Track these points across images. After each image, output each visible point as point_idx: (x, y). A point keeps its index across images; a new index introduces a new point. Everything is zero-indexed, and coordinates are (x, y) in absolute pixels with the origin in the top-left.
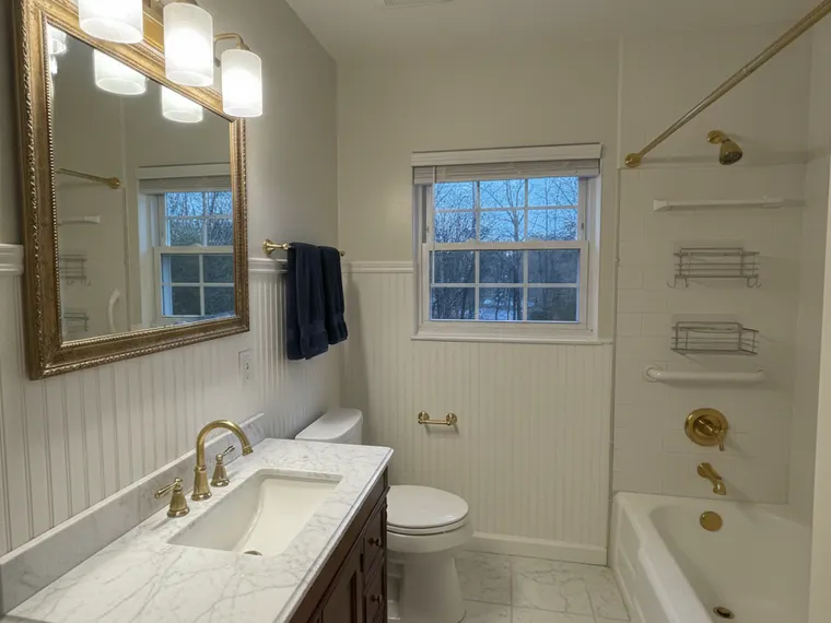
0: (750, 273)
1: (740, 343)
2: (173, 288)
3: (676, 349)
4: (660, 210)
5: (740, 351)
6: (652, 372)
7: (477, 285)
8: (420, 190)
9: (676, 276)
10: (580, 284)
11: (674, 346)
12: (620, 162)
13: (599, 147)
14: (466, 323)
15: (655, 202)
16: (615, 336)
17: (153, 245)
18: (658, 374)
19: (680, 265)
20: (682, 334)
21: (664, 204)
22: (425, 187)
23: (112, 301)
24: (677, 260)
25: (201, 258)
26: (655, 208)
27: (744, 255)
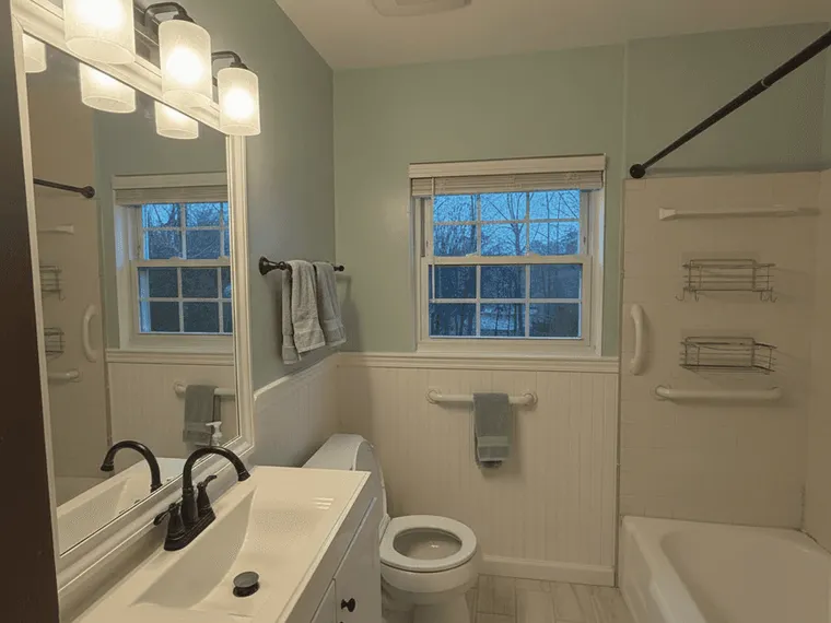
0: (764, 286)
1: (753, 360)
2: (152, 303)
3: (686, 366)
4: (666, 219)
5: (753, 367)
6: (660, 391)
7: (478, 300)
8: (418, 202)
9: (685, 289)
10: (582, 300)
11: (682, 362)
12: (625, 173)
13: (602, 158)
14: (464, 340)
15: (661, 211)
16: (621, 352)
17: (131, 258)
18: (667, 392)
19: (690, 277)
20: (692, 350)
21: (670, 213)
22: (423, 200)
23: (87, 318)
24: (687, 272)
25: (179, 272)
26: (661, 217)
27: (756, 266)
